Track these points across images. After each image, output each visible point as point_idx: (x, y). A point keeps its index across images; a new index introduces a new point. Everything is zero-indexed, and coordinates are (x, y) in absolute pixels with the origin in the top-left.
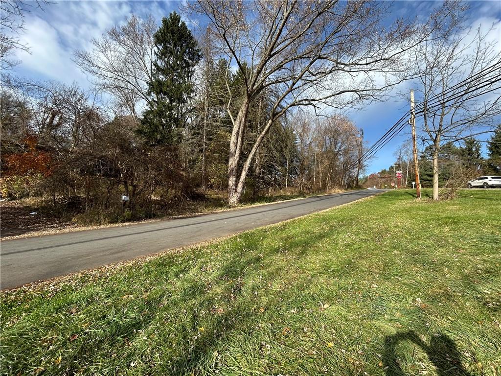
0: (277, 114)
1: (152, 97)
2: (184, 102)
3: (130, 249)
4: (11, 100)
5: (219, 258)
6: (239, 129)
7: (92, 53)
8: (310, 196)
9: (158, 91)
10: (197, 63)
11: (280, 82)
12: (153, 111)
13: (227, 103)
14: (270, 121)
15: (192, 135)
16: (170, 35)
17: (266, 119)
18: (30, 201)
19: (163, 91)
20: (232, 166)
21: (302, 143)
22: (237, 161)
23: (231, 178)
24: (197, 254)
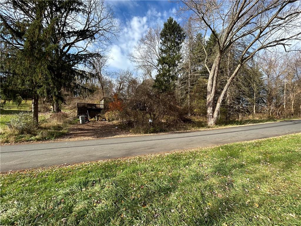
0: (245, 59)
1: (159, 67)
2: (177, 65)
3: (156, 148)
4: (107, 81)
5: (209, 160)
6: (214, 75)
7: (134, 52)
8: (280, 121)
9: (163, 62)
10: (183, 41)
11: (247, 35)
12: (160, 74)
13: (205, 60)
14: (239, 66)
15: (181, 84)
16: (168, 30)
17: (234, 64)
18: (115, 122)
19: (165, 62)
20: (209, 100)
21: (269, 77)
22: (213, 97)
23: (209, 108)
24: (194, 156)
